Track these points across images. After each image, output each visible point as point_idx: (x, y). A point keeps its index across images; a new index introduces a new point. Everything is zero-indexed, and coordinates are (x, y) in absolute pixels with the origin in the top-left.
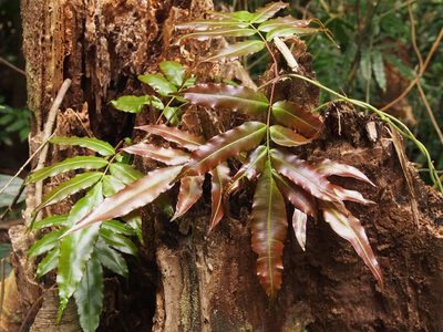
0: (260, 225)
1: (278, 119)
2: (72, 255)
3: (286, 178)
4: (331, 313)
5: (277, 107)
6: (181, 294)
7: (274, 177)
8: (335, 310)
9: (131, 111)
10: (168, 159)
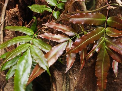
0: (99, 67)
1: (109, 25)
2: (19, 83)
3: (112, 50)
4: (114, 81)
5: (109, 20)
6: (63, 85)
7: (106, 49)
8: (115, 80)
9: (38, 12)
10: (59, 39)
